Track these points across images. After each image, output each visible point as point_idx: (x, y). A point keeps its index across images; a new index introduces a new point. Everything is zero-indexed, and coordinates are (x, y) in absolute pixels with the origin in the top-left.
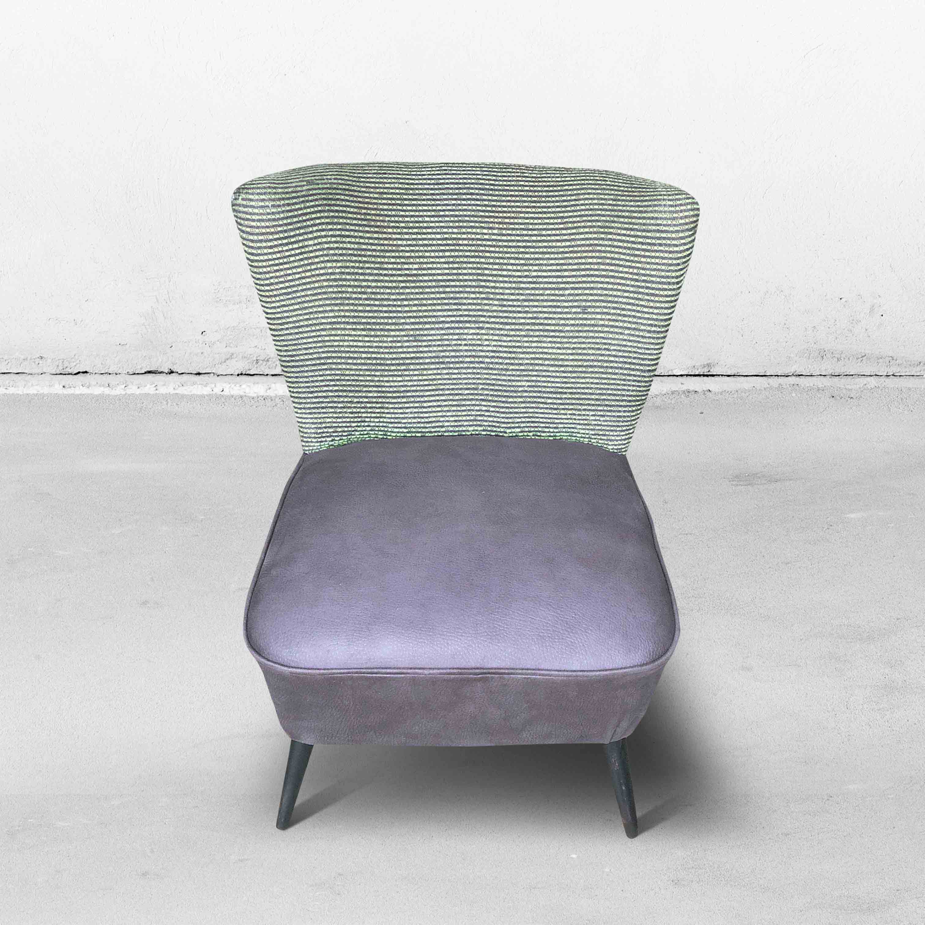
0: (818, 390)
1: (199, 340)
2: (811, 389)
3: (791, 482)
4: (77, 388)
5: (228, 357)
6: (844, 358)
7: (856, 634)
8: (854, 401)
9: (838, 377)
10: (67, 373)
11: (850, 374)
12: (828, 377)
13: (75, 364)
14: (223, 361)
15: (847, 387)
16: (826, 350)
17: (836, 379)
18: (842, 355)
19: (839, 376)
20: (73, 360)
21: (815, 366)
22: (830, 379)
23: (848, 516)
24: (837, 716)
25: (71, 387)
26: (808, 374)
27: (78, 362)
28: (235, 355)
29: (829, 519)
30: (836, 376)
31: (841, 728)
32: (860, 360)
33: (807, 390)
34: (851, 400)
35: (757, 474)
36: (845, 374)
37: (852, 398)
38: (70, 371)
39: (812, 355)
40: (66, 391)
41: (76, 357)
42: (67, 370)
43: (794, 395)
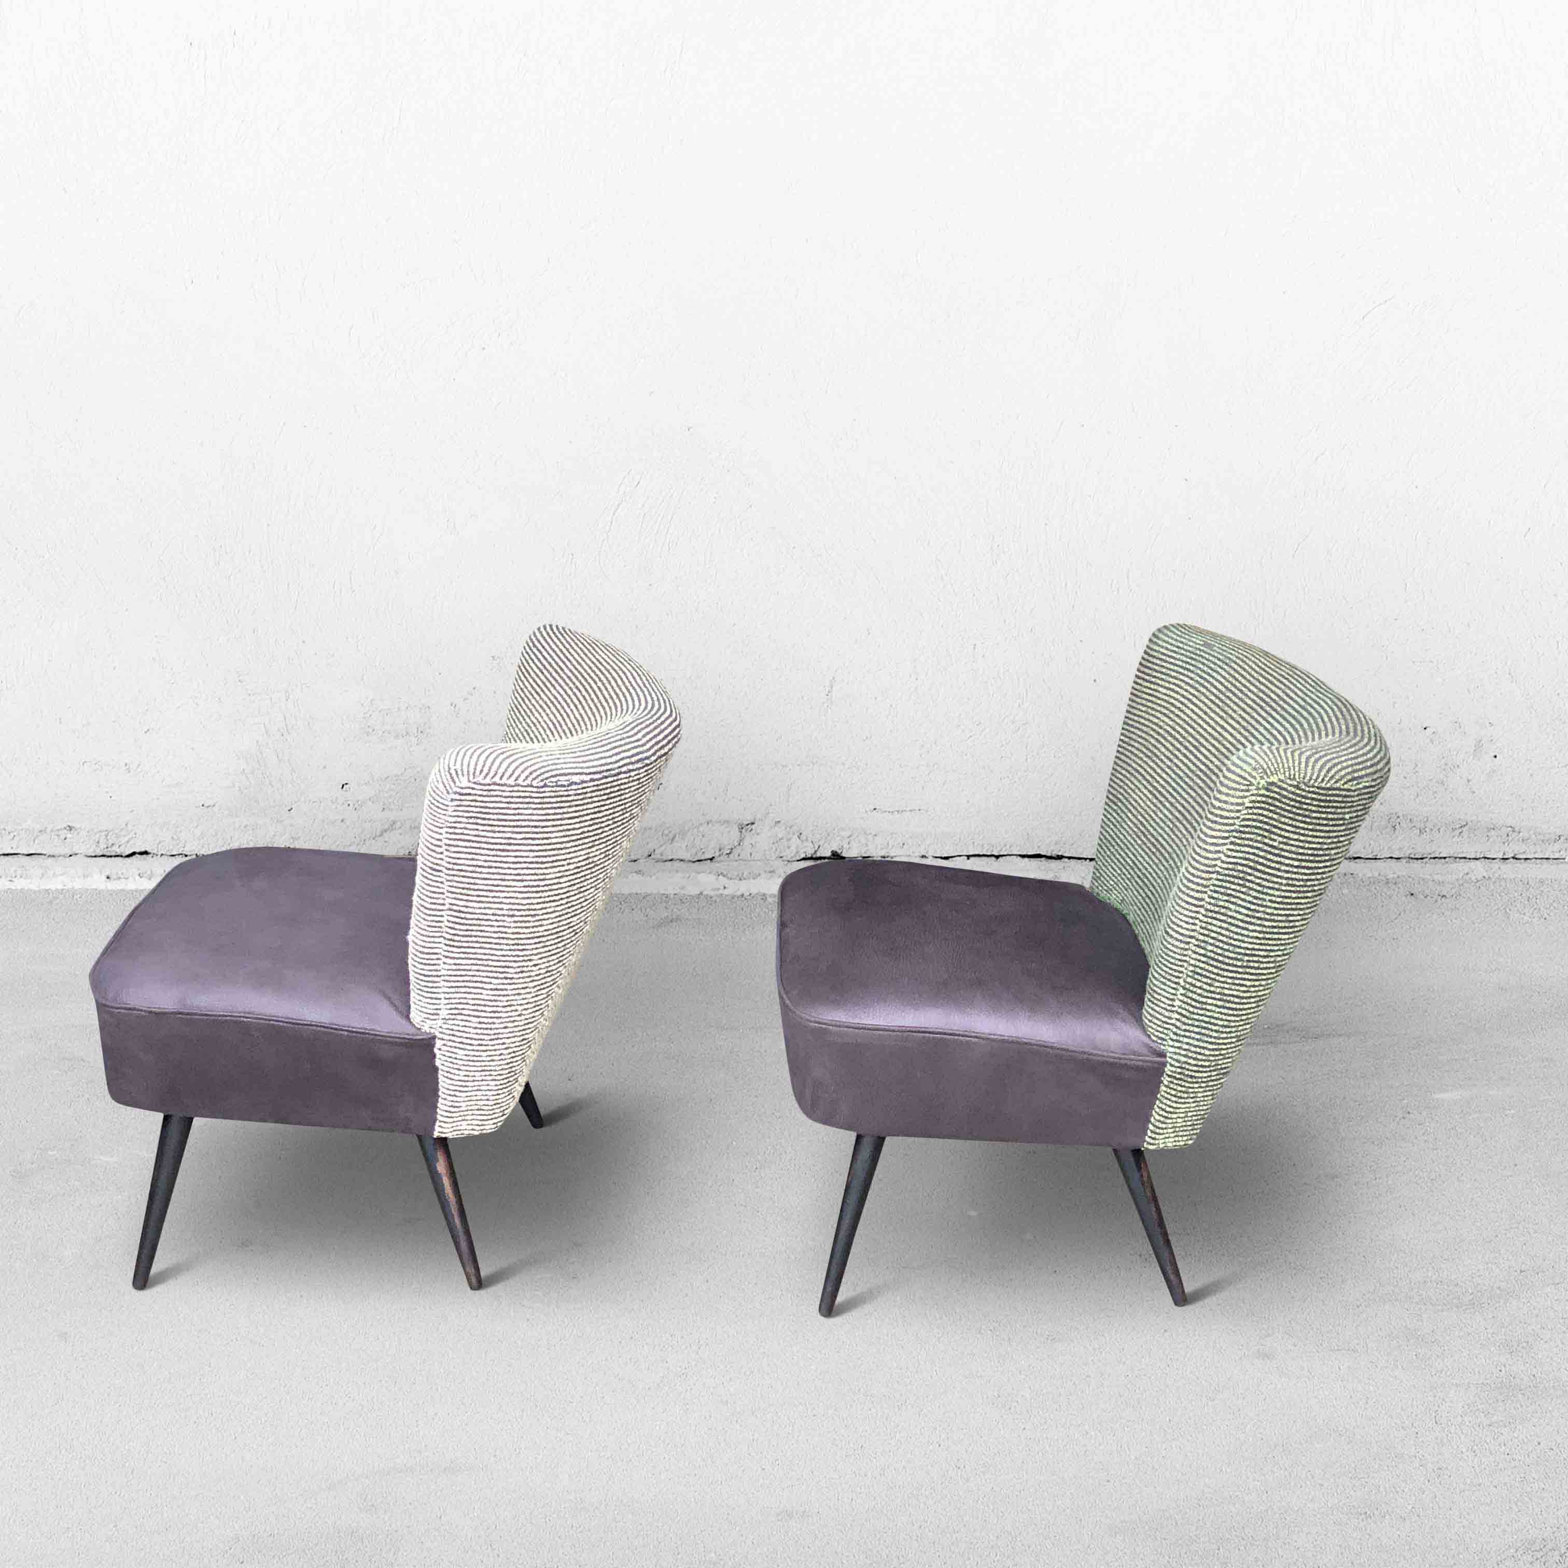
0: (1387, 883)
1: (337, 798)
2: (1373, 882)
3: (1341, 1039)
4: (131, 879)
5: (386, 827)
6: (1432, 830)
7: (1452, 1296)
8: (1447, 901)
9: (1420, 861)
10: (113, 854)
11: (1441, 855)
12: (1404, 861)
13: (126, 839)
14: (378, 834)
15: (1436, 877)
16: (1400, 814)
17: (1417, 864)
18: (1427, 825)
19: (1422, 859)
20: (123, 833)
21: (1381, 842)
22: (1407, 865)
23: (1437, 1096)
24: (1419, 1435)
25: (119, 878)
26: (1370, 856)
27: (132, 835)
28: (398, 824)
29: (1406, 1101)
30: (1417, 859)
31: (1426, 1455)
32: (1457, 832)
33: (1367, 883)
34: (1443, 899)
35: (1283, 1025)
36: (1433, 856)
37: (1444, 896)
38: (119, 852)
39: (1376, 824)
40: (112, 885)
41: (130, 827)
42: (114, 848)
43: (1345, 891)
